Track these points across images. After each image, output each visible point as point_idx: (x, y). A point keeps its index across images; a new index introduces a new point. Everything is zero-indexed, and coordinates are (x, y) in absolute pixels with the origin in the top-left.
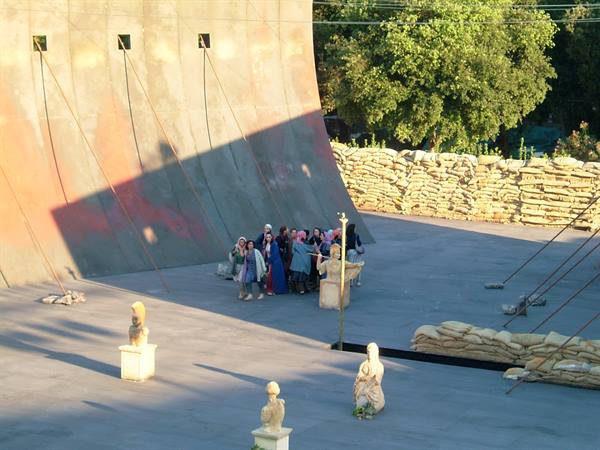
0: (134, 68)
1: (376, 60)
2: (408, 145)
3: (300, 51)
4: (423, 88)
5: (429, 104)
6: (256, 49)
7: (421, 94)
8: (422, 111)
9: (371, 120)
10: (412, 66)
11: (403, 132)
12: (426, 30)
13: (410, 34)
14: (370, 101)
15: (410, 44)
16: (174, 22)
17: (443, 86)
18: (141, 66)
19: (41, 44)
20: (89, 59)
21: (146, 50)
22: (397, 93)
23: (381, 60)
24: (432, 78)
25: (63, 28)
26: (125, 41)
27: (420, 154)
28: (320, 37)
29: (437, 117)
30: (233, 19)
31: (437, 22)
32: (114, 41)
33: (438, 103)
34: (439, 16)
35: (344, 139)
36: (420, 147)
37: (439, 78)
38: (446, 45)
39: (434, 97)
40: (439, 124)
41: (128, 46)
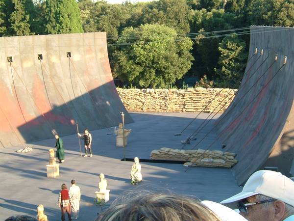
0: (44, 66)
1: (130, 58)
2: (144, 87)
3: (103, 56)
4: (148, 67)
5: (150, 72)
6: (87, 56)
7: (147, 69)
8: (148, 75)
9: (130, 79)
10: (143, 59)
11: (142, 83)
12: (147, 46)
13: (142, 48)
14: (129, 73)
15: (142, 51)
16: (57, 48)
17: (154, 66)
18: (47, 65)
19: (10, 60)
20: (28, 64)
21: (48, 59)
22: (139, 69)
23: (132, 58)
24: (150, 63)
25: (18, 54)
26: (40, 57)
27: (148, 90)
28: (110, 51)
29: (153, 77)
30: (79, 46)
31: (151, 43)
32: (36, 57)
33: (153, 71)
34: (151, 41)
35: (121, 87)
36: (148, 87)
37: (153, 62)
38: (155, 51)
39: (152, 70)
40: (154, 79)
41: (42, 59)
